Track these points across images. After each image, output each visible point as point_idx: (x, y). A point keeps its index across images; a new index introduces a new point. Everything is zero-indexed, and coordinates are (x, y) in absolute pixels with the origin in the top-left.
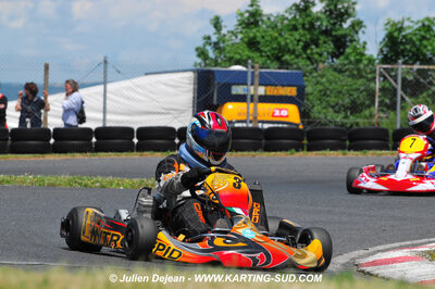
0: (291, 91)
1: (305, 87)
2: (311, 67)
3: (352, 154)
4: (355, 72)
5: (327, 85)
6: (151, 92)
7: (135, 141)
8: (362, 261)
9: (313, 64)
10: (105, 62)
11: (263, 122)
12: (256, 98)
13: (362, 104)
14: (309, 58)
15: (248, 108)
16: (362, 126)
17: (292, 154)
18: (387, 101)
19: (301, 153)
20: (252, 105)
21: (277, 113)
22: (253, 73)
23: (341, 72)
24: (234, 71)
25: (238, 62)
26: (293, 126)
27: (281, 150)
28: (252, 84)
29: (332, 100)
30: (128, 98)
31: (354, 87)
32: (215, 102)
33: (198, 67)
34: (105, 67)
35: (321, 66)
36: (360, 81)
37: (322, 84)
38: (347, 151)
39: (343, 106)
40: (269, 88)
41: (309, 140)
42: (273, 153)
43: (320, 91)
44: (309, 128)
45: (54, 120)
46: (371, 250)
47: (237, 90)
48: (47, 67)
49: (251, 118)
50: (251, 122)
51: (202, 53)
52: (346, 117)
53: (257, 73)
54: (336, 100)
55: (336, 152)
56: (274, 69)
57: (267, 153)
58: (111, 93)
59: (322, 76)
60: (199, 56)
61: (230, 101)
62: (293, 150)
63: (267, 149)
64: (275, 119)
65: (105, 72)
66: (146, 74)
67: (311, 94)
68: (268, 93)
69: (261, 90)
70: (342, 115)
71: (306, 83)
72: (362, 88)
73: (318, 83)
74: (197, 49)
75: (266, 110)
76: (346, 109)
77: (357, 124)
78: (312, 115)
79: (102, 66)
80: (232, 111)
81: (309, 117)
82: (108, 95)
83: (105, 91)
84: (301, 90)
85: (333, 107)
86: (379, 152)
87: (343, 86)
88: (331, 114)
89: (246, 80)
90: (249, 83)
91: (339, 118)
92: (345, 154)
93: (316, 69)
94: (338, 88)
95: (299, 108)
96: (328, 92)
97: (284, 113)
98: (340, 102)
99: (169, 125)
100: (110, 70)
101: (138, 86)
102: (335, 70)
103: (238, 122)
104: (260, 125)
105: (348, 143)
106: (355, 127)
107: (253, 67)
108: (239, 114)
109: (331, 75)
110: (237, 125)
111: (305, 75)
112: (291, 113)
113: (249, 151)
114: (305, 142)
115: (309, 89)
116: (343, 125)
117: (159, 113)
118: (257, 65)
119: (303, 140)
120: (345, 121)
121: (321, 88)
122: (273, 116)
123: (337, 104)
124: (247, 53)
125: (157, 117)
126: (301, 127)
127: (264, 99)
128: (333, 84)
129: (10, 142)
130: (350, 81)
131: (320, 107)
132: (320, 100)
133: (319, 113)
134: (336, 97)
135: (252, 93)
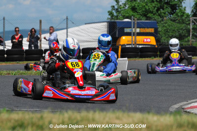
0: (152, 30)
1: (158, 28)
2: (160, 19)
4: (181, 21)
5: (168, 27)
6: (88, 32)
7: (81, 54)
9: (161, 18)
10: (67, 18)
11: (139, 45)
12: (136, 34)
13: (184, 36)
14: (159, 15)
15: (132, 38)
16: (184, 46)
17: (153, 59)
18: (196, 34)
19: (157, 58)
20: (134, 37)
21: (145, 40)
22: (134, 22)
23: (174, 21)
24: (125, 22)
25: (127, 18)
26: (153, 46)
27: (147, 57)
28: (134, 27)
29: (170, 34)
30: (78, 35)
31: (180, 28)
32: (117, 36)
33: (109, 20)
34: (67, 21)
35: (165, 18)
36: (183, 25)
37: (166, 27)
39: (176, 36)
40: (141, 29)
41: (160, 52)
42: (144, 59)
43: (165, 30)
44: (160, 47)
45: (44, 45)
47: (127, 30)
48: (41, 22)
49: (134, 43)
50: (134, 45)
51: (111, 13)
53: (136, 22)
54: (172, 34)
56: (144, 21)
57: (141, 59)
58: (70, 33)
59: (166, 23)
60: (109, 15)
61: (124, 35)
62: (153, 57)
63: (141, 57)
64: (144, 43)
65: (67, 23)
66: (86, 24)
67: (161, 31)
68: (141, 32)
69: (138, 30)
71: (158, 27)
72: (184, 28)
73: (164, 26)
74: (109, 12)
75: (140, 39)
77: (182, 45)
78: (161, 41)
79: (66, 20)
80: (125, 40)
81: (160, 42)
82: (68, 34)
84: (156, 30)
85: (171, 37)
87: (175, 27)
89: (131, 25)
90: (132, 27)
93: (162, 20)
94: (173, 28)
95: (155, 38)
96: (169, 30)
97: (149, 40)
98: (174, 35)
100: (69, 22)
101: (82, 30)
102: (171, 20)
103: (128, 45)
104: (138, 46)
107: (134, 20)
108: (128, 41)
109: (170, 23)
110: (127, 46)
111: (158, 23)
112: (151, 40)
113: (133, 58)
114: (158, 53)
115: (160, 29)
117: (92, 41)
118: (136, 19)
121: (165, 28)
122: (144, 42)
124: (131, 13)
125: (91, 43)
126: (156, 46)
127: (139, 34)
128: (171, 27)
129: (25, 56)
130: (178, 25)
131: (165, 37)
132: (165, 34)
133: (165, 40)
134: (172, 32)
135: (134, 31)
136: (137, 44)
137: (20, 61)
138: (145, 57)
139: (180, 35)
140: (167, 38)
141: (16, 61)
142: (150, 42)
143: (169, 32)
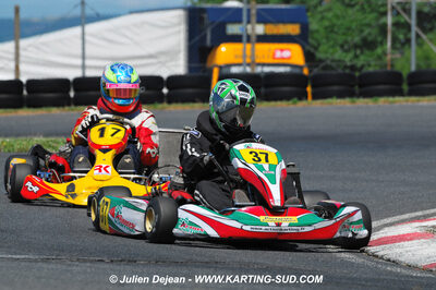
0: (293, 29)
1: (309, 24)
3: (361, 102)
4: (366, 6)
5: (334, 20)
10: (83, 3)
11: (263, 65)
13: (374, 41)
15: (245, 49)
17: (295, 103)
18: (401, 37)
20: (249, 46)
22: (249, 10)
23: (349, 6)
26: (297, 71)
27: (281, 100)
28: (249, 22)
29: (340, 39)
32: (208, 42)
33: (190, 4)
34: (83, 9)
36: (372, 16)
37: (328, 19)
38: (355, 99)
40: (269, 26)
41: (313, 87)
42: (273, 103)
43: (326, 28)
44: (316, 71)
47: (233, 29)
48: (17, 10)
49: (248, 60)
50: (248, 65)
52: (356, 56)
53: (254, 10)
54: (344, 37)
55: (343, 100)
56: (274, 5)
57: (265, 103)
58: (91, 36)
59: (329, 10)
62: (295, 99)
63: (268, 98)
64: (276, 61)
66: (131, 13)
67: (317, 31)
68: (268, 32)
69: (260, 29)
70: (351, 55)
72: (374, 23)
73: (323, 18)
75: (265, 51)
76: (356, 47)
77: (369, 65)
78: (320, 55)
80: (225, 53)
82: (87, 38)
83: (83, 34)
84: (305, 28)
85: (342, 46)
86: (391, 99)
87: (352, 22)
88: (339, 54)
91: (348, 58)
92: (354, 102)
93: (320, 4)
94: (347, 23)
95: (303, 48)
96: (336, 29)
97: (286, 54)
98: (350, 40)
99: (156, 74)
104: (259, 70)
105: (356, 88)
107: (248, 1)
108: (236, 57)
109: (339, 9)
111: (308, 10)
112: (293, 54)
114: (309, 89)
115: (313, 26)
116: (353, 68)
119: (306, 86)
120: (355, 61)
121: (327, 23)
123: (346, 42)
127: (263, 39)
128: (342, 20)
130: (360, 16)
131: (327, 46)
132: (327, 38)
133: (326, 52)
134: (344, 34)
135: (250, 32)
136: (259, 64)
138: (276, 99)
139: (364, 40)
140: (333, 47)
142: (289, 58)
143: (336, 33)
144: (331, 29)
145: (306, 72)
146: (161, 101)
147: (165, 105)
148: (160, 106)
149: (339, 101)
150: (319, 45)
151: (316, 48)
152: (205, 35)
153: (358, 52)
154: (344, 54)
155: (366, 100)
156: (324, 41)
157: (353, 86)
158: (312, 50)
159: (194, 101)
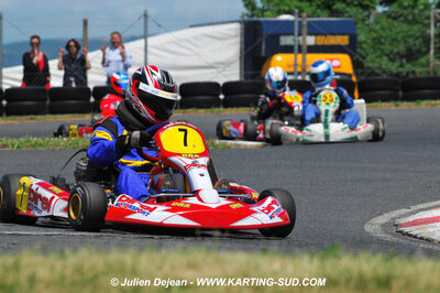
0: (343, 40)
1: (357, 35)
2: (363, 14)
3: (404, 105)
4: (410, 18)
5: (381, 32)
8: (403, 221)
9: (365, 11)
10: (146, 15)
12: (304, 48)
13: (419, 51)
14: (360, 5)
15: (296, 59)
16: (418, 75)
20: (300, 56)
22: (300, 23)
23: (395, 18)
24: (282, 21)
25: (287, 12)
26: (345, 78)
28: (300, 34)
29: (387, 48)
30: (172, 52)
31: (410, 33)
32: (263, 53)
33: (245, 18)
34: (146, 21)
36: (416, 27)
37: (375, 31)
38: (399, 103)
39: (398, 53)
40: (319, 38)
41: (360, 91)
43: (374, 39)
44: (363, 78)
45: (96, 78)
46: (413, 208)
47: (286, 41)
48: (85, 23)
49: (299, 69)
50: (299, 73)
52: (402, 66)
53: (305, 23)
54: (391, 48)
55: (387, 104)
56: (324, 18)
58: (153, 47)
59: (376, 23)
60: (246, 6)
61: (277, 53)
65: (146, 26)
66: (191, 26)
67: (365, 42)
68: (319, 43)
69: (311, 40)
70: (397, 63)
71: (358, 32)
72: (418, 34)
73: (371, 30)
75: (312, 58)
76: (401, 57)
77: (414, 72)
78: (366, 64)
80: (281, 63)
81: (362, 67)
82: (149, 49)
83: (146, 45)
84: (353, 39)
85: (387, 55)
86: (433, 102)
87: (398, 33)
88: (385, 63)
89: (293, 29)
90: (296, 29)
91: (394, 67)
92: (397, 106)
93: (368, 17)
95: (352, 58)
96: (383, 40)
97: (336, 63)
98: (396, 50)
99: (213, 80)
102: (389, 16)
105: (400, 93)
106: (411, 76)
107: (300, 16)
108: (289, 66)
109: (385, 22)
111: (356, 23)
112: (343, 63)
114: (356, 94)
115: (361, 37)
116: (398, 75)
118: (305, 14)
119: (354, 91)
120: (401, 70)
121: (374, 35)
123: (391, 52)
127: (314, 49)
128: (388, 32)
129: (48, 102)
130: (405, 27)
131: (374, 56)
132: (374, 48)
133: (373, 61)
134: (391, 44)
135: (301, 43)
137: (36, 113)
139: (409, 50)
140: (380, 57)
141: (28, 114)
142: (339, 67)
143: (383, 44)
144: (377, 41)
145: (354, 79)
146: (217, 106)
147: (222, 109)
148: (217, 110)
149: (384, 104)
150: (367, 54)
151: (364, 58)
152: (261, 44)
153: (404, 61)
154: (391, 63)
155: (410, 104)
156: (372, 50)
157: (398, 91)
158: (361, 59)
159: (248, 106)
